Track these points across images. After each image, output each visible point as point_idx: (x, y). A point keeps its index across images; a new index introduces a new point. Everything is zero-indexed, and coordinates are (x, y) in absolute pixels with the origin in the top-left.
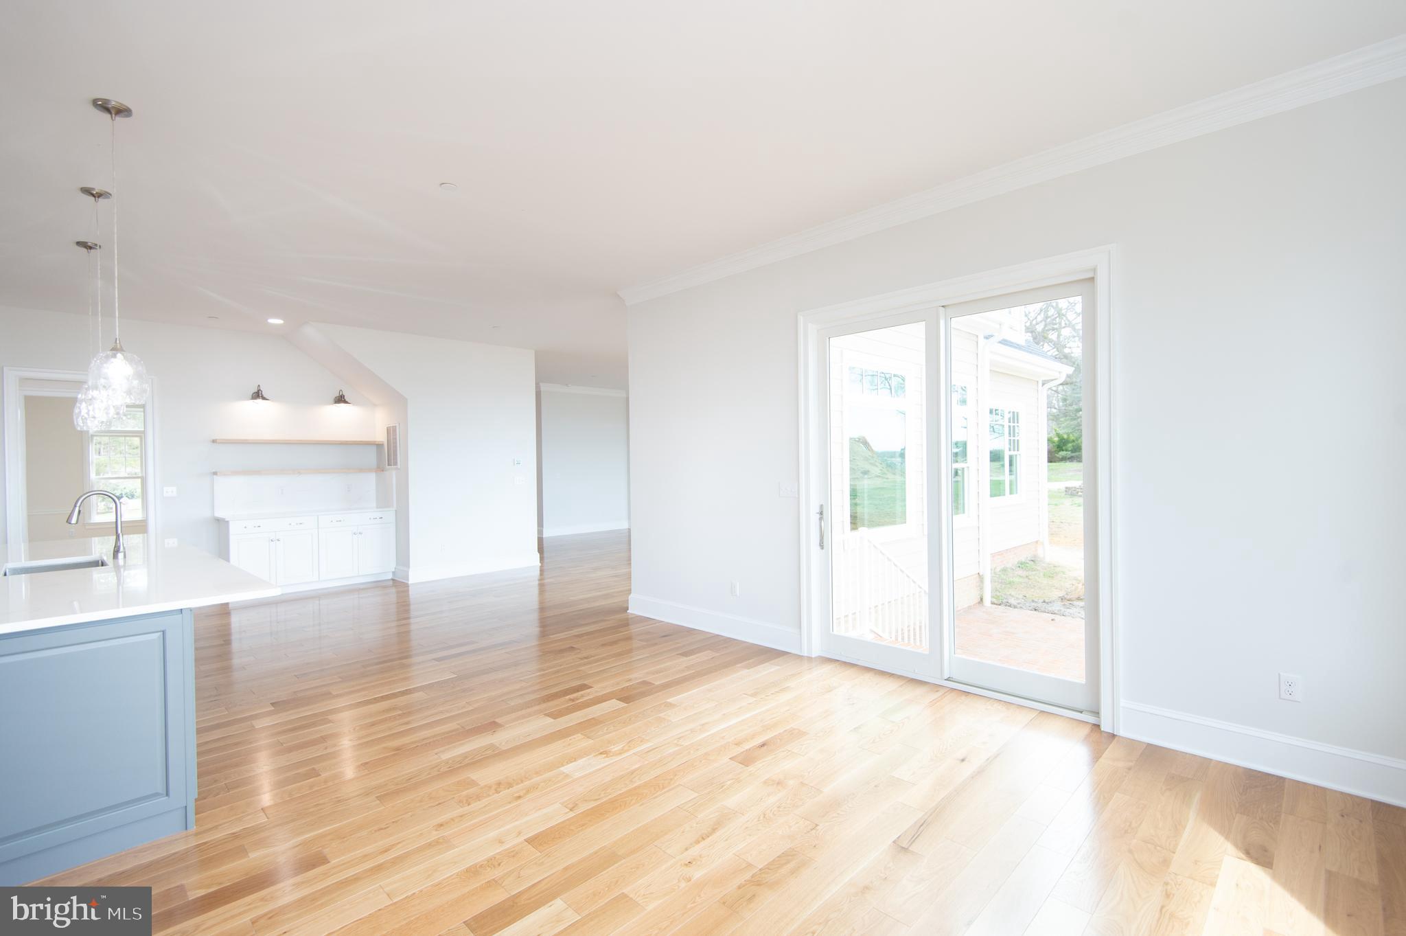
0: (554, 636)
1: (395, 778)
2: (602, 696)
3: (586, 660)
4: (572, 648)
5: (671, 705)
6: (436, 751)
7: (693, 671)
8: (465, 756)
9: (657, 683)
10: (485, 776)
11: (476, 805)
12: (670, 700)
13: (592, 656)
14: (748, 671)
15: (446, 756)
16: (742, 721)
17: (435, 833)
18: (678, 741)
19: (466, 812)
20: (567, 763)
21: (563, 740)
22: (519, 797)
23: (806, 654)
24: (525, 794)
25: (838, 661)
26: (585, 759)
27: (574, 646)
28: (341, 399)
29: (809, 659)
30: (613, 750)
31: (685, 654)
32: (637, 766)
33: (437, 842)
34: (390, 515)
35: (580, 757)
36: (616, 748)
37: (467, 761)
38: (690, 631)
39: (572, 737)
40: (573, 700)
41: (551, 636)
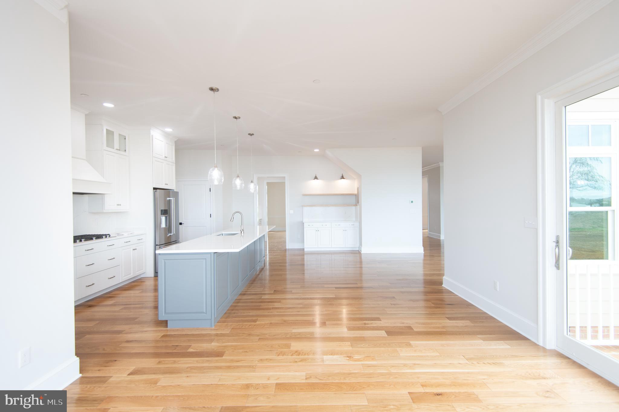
0: (392, 289)
1: (271, 333)
2: (380, 327)
3: (393, 306)
4: (394, 297)
5: (409, 345)
6: (293, 327)
7: (445, 330)
8: (300, 333)
9: (415, 330)
10: (296, 345)
11: (281, 357)
12: (411, 342)
13: (398, 305)
14: (483, 341)
15: (294, 331)
16: (442, 373)
17: (257, 362)
18: (391, 368)
19: (274, 359)
20: (330, 355)
21: (340, 342)
22: (296, 362)
23: (541, 344)
24: (300, 361)
25: (569, 358)
26: (338, 356)
27: (395, 297)
28: (342, 177)
29: (544, 349)
30: (354, 358)
31: (449, 319)
32: (356, 372)
33: (253, 367)
34: (357, 224)
35: (337, 354)
36: (356, 357)
37: (298, 336)
38: (469, 305)
39: (344, 343)
40: (365, 324)
41: (391, 289)
